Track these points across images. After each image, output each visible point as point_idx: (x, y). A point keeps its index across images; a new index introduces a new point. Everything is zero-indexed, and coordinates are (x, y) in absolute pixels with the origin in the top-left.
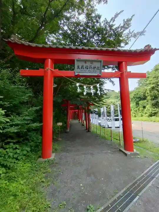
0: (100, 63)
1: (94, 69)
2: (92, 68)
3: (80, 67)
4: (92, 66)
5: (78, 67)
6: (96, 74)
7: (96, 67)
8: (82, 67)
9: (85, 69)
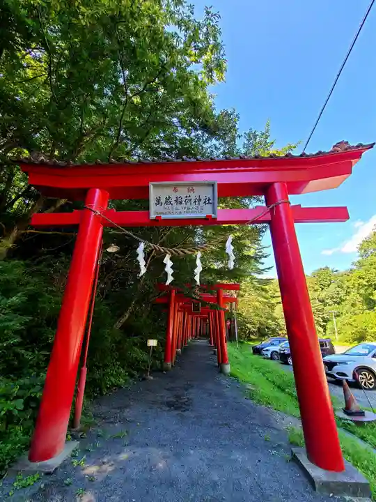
0: (211, 188)
1: (197, 203)
2: (193, 201)
3: (163, 200)
4: (193, 197)
5: (158, 201)
6: (203, 216)
7: (203, 198)
8: (168, 200)
9: (175, 205)
